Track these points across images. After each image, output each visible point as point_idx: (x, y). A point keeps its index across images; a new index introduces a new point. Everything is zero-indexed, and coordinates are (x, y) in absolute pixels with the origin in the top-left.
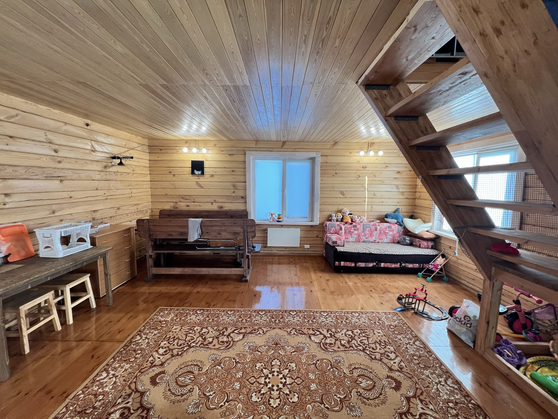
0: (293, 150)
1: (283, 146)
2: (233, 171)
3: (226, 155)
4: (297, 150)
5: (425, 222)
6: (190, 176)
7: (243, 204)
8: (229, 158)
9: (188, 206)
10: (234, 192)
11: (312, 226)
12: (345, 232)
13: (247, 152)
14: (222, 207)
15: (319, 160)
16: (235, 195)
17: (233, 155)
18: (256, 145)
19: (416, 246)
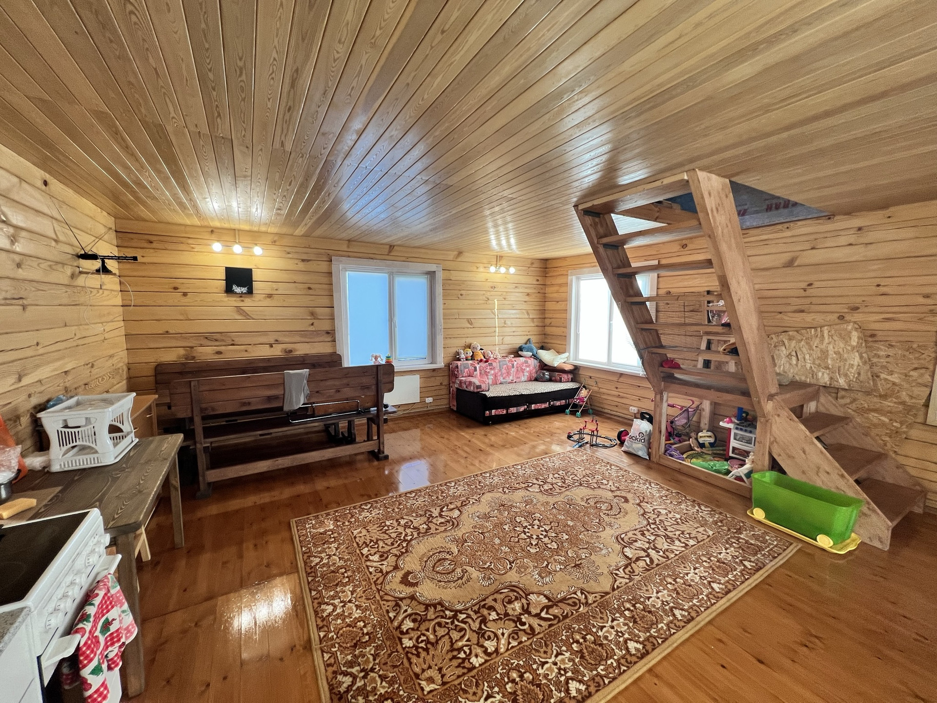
0: (404, 259)
1: (390, 252)
2: (309, 288)
3: (296, 261)
4: (409, 259)
5: (559, 353)
6: (223, 296)
7: (330, 343)
8: (301, 266)
9: (219, 353)
10: (312, 324)
11: (434, 370)
12: (480, 373)
13: (333, 258)
14: (291, 351)
15: (440, 276)
16: (314, 329)
17: (308, 261)
18: (348, 247)
19: (556, 381)
